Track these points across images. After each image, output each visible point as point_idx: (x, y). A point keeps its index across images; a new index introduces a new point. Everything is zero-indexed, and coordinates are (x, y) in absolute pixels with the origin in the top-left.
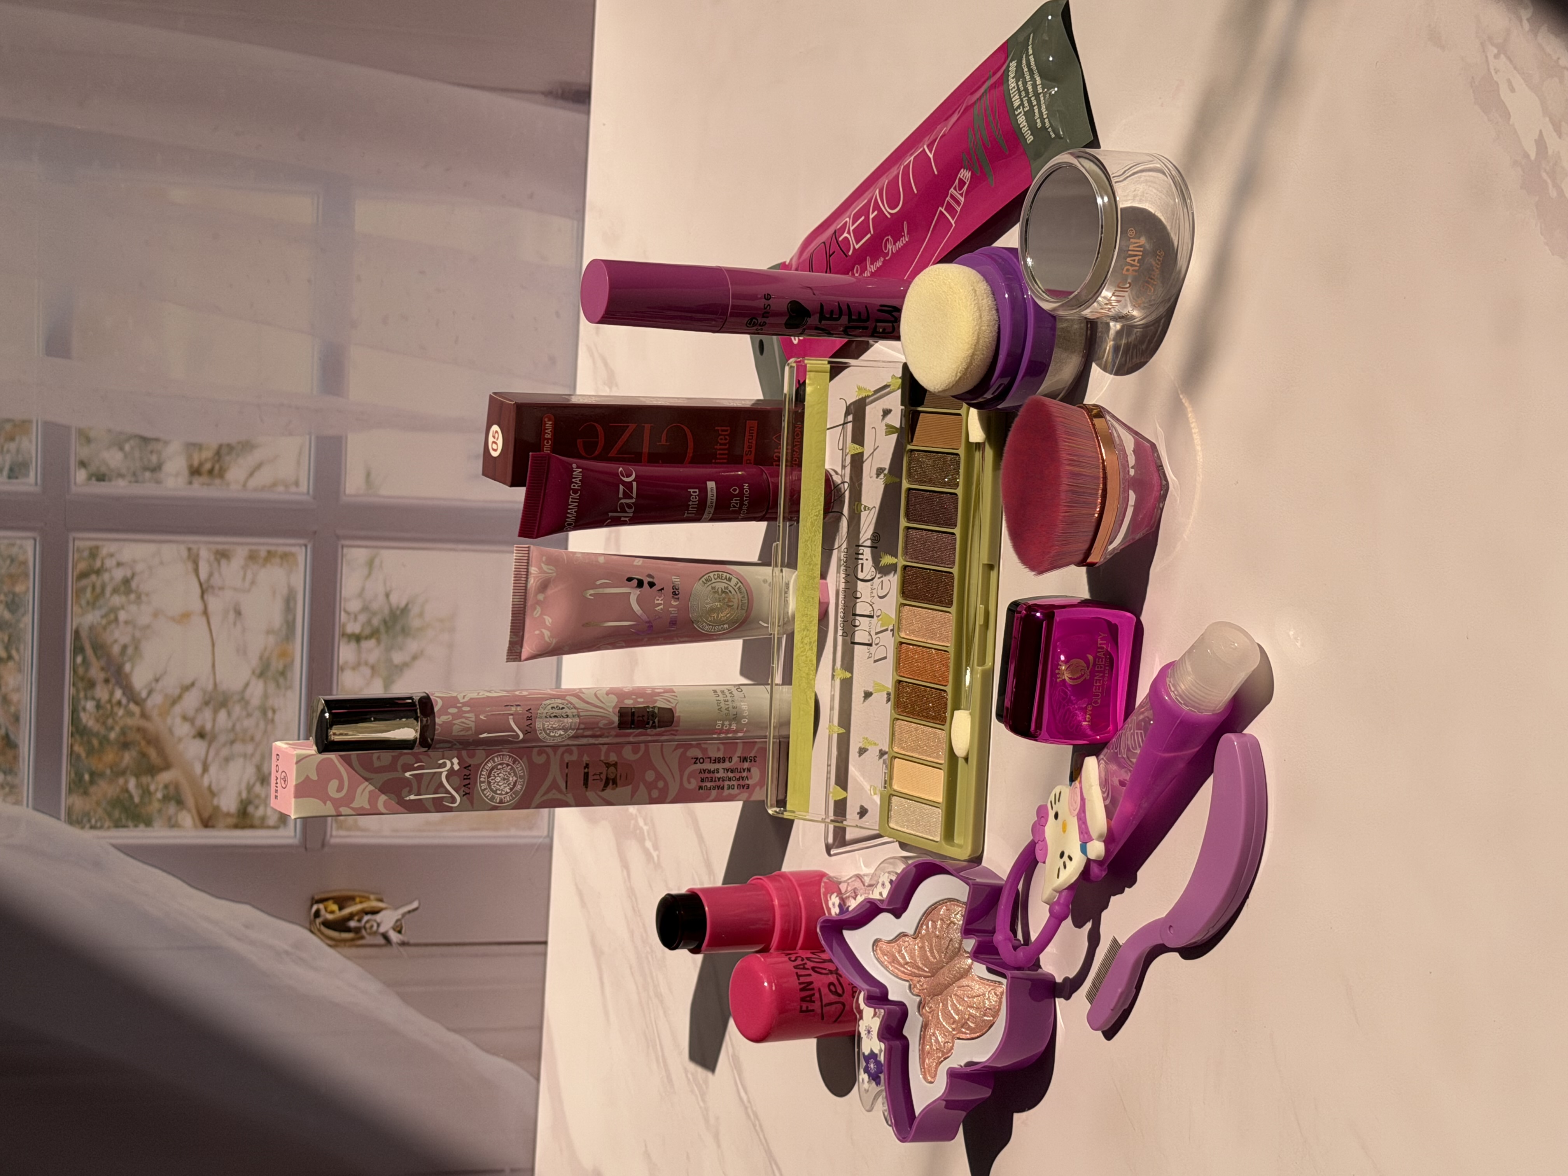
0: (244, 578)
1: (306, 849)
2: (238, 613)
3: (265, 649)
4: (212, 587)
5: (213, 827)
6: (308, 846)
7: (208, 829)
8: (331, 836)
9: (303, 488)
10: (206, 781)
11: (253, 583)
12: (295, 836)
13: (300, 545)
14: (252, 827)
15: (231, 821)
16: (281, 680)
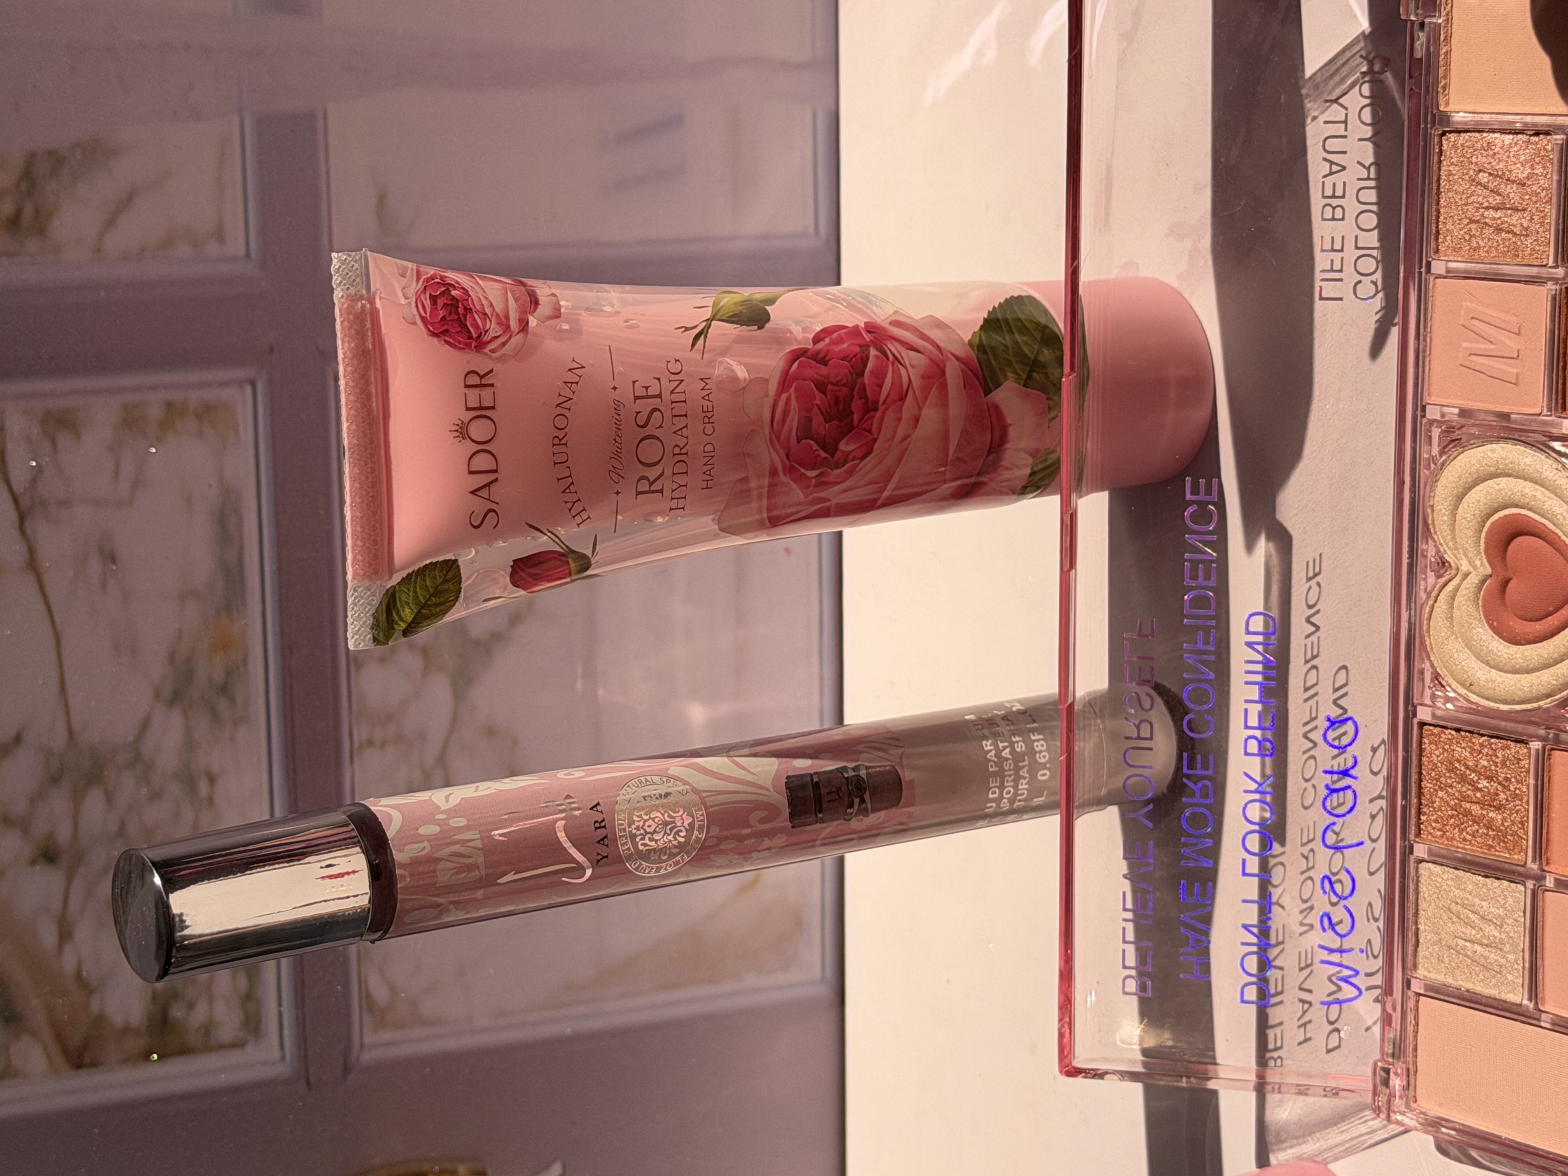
0: (116, 475)
1: (308, 1084)
2: (110, 557)
3: (180, 636)
4: (44, 503)
5: (94, 1064)
6: (311, 1078)
7: (83, 1072)
8: (362, 1046)
9: (236, 244)
10: (69, 962)
11: (138, 483)
12: (283, 1058)
13: (240, 383)
14: (184, 1051)
15: (134, 1044)
16: (223, 705)
